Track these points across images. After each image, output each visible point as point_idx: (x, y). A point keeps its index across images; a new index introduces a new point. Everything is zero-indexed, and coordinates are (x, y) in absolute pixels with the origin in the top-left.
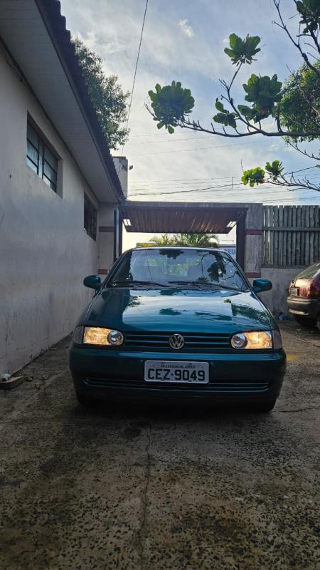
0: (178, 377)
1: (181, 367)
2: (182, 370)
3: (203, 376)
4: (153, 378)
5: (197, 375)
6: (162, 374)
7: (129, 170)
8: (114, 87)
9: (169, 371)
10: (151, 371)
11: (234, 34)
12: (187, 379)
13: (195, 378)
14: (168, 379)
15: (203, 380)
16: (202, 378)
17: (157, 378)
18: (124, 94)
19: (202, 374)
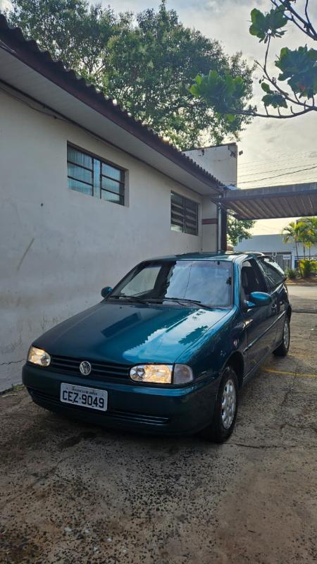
0: (84, 401)
1: (87, 392)
2: (87, 395)
3: (103, 403)
4: (66, 399)
5: (98, 402)
6: (73, 396)
7: (239, 156)
8: (239, 64)
9: (77, 394)
10: (65, 393)
11: (255, 9)
12: (90, 405)
13: (97, 404)
14: (77, 402)
15: (102, 407)
16: (101, 405)
17: (69, 400)
18: (250, 69)
19: (101, 401)
